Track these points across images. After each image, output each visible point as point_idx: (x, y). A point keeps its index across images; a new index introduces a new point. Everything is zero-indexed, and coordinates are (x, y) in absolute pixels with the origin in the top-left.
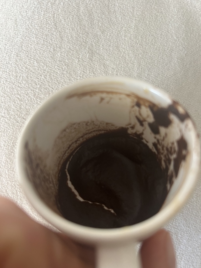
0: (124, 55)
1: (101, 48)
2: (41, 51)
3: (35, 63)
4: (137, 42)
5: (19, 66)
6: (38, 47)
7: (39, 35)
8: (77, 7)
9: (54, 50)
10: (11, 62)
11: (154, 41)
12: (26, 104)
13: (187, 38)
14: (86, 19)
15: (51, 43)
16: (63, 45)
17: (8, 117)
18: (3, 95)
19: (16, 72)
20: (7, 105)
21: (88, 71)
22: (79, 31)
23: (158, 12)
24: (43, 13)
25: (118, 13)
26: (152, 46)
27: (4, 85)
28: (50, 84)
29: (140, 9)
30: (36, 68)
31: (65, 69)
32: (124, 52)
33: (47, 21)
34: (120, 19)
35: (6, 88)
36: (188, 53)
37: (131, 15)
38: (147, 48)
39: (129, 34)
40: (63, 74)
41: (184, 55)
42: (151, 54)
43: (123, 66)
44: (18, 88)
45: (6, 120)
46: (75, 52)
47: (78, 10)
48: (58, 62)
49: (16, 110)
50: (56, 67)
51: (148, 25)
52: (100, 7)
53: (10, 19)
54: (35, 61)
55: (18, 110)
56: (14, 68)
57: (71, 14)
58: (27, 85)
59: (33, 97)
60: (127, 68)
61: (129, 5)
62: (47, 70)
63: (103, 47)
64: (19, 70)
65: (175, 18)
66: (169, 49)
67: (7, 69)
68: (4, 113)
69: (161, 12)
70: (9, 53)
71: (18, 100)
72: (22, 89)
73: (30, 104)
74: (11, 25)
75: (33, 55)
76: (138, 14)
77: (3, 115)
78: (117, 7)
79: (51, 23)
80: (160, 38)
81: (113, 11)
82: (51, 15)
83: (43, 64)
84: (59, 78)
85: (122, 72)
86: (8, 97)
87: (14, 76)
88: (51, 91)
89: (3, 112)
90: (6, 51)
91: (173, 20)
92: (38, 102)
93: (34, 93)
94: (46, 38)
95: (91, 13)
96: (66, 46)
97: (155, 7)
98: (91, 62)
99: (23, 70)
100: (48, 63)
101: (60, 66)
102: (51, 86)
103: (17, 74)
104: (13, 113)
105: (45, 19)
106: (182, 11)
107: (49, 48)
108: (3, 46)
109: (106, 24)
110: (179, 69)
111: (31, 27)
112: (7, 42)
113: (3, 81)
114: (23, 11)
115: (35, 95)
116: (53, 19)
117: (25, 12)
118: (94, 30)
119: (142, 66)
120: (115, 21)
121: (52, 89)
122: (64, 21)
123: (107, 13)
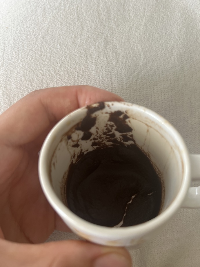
0: (134, 47)
1: (115, 40)
2: (64, 36)
3: (58, 45)
4: (145, 37)
5: (44, 47)
6: (62, 33)
7: (63, 23)
8: (97, 4)
9: (75, 37)
10: (37, 43)
11: (159, 38)
12: (47, 79)
13: (187, 39)
14: (104, 13)
15: (73, 30)
16: (83, 33)
17: (31, 88)
18: (28, 70)
19: (41, 51)
20: (31, 78)
21: (102, 57)
22: (98, 23)
23: (165, 15)
24: (68, 5)
25: (131, 12)
26: (157, 42)
27: (30, 61)
28: (69, 64)
29: (150, 11)
30: (59, 50)
31: (83, 53)
32: (134, 45)
33: (72, 12)
34: (133, 17)
35: (31, 64)
36: (186, 51)
37: (142, 15)
38: (153, 43)
39: (139, 30)
40: (81, 56)
41: (183, 53)
42: (156, 49)
43: (131, 56)
44: (41, 65)
45: (29, 90)
46: (92, 40)
47: (98, 6)
48: (77, 47)
49: (38, 83)
50: (76, 51)
51: (155, 24)
52: (116, 5)
53: (39, 8)
55: (40, 83)
56: (40, 48)
57: (92, 9)
58: (50, 63)
59: (54, 73)
60: (135, 58)
61: (141, 7)
62: (67, 53)
63: (116, 38)
64: (44, 50)
65: (178, 22)
66: (171, 46)
67: (34, 49)
68: (28, 85)
69: (168, 16)
70: (36, 36)
71: (41, 75)
72: (45, 66)
73: (50, 79)
74: (40, 13)
75: (57, 39)
76: (148, 14)
77: (27, 86)
78: (131, 7)
79: (75, 14)
80: (164, 36)
81: (127, 10)
82: (75, 8)
83: (64, 47)
84: (78, 60)
85: (130, 60)
86: (32, 72)
87: (39, 55)
88: (69, 70)
89: (27, 84)
90: (34, 34)
91: (176, 23)
92: (58, 78)
93: (55, 70)
94: (69, 26)
95: (109, 9)
96: (85, 34)
97: (163, 10)
98: (105, 49)
99: (47, 51)
100: (69, 46)
101: (79, 51)
102: (70, 66)
103: (42, 53)
104: (35, 85)
105: (69, 11)
106: (185, 16)
107: (71, 34)
108: (32, 29)
109: (120, 20)
110: (177, 63)
111: (57, 16)
112: (35, 26)
113: (29, 58)
114: (51, 2)
115: (55, 72)
116: (76, 11)
117: (53, 2)
118: (110, 24)
119: (147, 57)
120: (128, 18)
121: (70, 68)
122: (86, 14)
123: (122, 11)
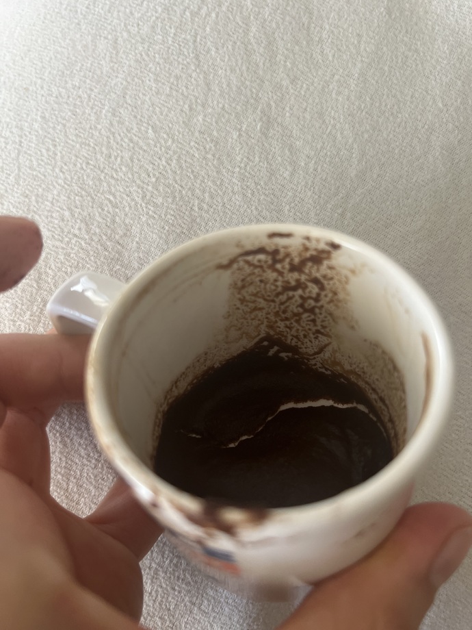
0: (334, 131)
1: (288, 114)
2: (163, 109)
3: (150, 131)
4: (363, 107)
5: (117, 135)
6: (158, 100)
7: (162, 76)
8: (244, 26)
9: (191, 109)
10: (99, 127)
11: (396, 107)
12: (126, 215)
13: (465, 109)
14: (262, 50)
15: (186, 94)
16: (210, 100)
17: (87, 237)
18: (78, 192)
19: (109, 147)
20: (85, 214)
21: (257, 159)
22: (245, 74)
23: (410, 50)
24: (173, 31)
25: (327, 44)
26: (391, 119)
27: (82, 172)
28: (177, 178)
29: (373, 41)
30: (151, 142)
31: (210, 149)
32: (334, 126)
33: (181, 48)
34: (331, 58)
35: (85, 178)
36: (465, 139)
37: (354, 51)
38: (381, 120)
39: (346, 90)
40: (205, 158)
41: (456, 143)
42: (388, 135)
43: (329, 153)
44: (110, 180)
45: (83, 243)
46: (232, 117)
47: (246, 32)
48: (197, 134)
49: (104, 225)
50: (192, 144)
51: (386, 74)
52: (290, 29)
53: (102, 38)
54: (150, 128)
55: (108, 224)
56: (105, 138)
57: (232, 38)
58: (130, 176)
59: (140, 201)
60: (337, 159)
61: (350, 31)
62: (172, 149)
63: (291, 112)
64: (115, 144)
65: (443, 65)
66: (426, 127)
67: (92, 140)
68: (80, 229)
69: (416, 51)
70: (97, 108)
71: (110, 205)
72: (119, 182)
73: (133, 215)
74: (105, 51)
75: (146, 116)
76: (368, 49)
77: (77, 232)
78: (326, 32)
79: (189, 53)
80: (408, 102)
81: (317, 39)
82: (189, 37)
83: (165, 136)
84: (198, 168)
85: (325, 165)
86: (89, 198)
87: (104, 155)
88: (178, 191)
89: (77, 227)
90: (90, 104)
91: (439, 68)
92: (151, 213)
93: (144, 192)
94: (175, 83)
95: (272, 39)
96: (215, 102)
97: (405, 38)
98: (264, 138)
99: (124, 144)
100: (177, 133)
101: (201, 143)
102: (179, 182)
103: (112, 152)
104: (97, 231)
105: (176, 45)
106: (459, 50)
107: (182, 104)
108: (86, 92)
109: (300, 66)
110: (443, 169)
111: (146, 58)
112: (94, 84)
113: (81, 164)
114: (131, 24)
115: (144, 197)
116: (192, 46)
117: (135, 25)
118: (275, 75)
119: (368, 157)
120: (320, 61)
121: (180, 188)
122: (216, 52)
123: (305, 43)
